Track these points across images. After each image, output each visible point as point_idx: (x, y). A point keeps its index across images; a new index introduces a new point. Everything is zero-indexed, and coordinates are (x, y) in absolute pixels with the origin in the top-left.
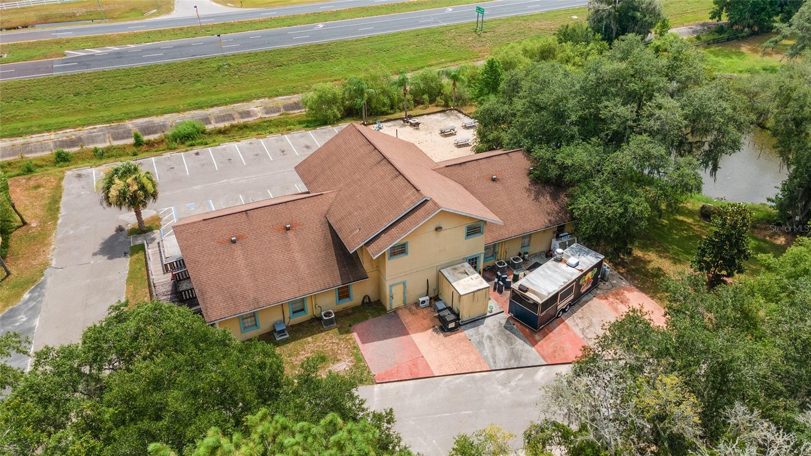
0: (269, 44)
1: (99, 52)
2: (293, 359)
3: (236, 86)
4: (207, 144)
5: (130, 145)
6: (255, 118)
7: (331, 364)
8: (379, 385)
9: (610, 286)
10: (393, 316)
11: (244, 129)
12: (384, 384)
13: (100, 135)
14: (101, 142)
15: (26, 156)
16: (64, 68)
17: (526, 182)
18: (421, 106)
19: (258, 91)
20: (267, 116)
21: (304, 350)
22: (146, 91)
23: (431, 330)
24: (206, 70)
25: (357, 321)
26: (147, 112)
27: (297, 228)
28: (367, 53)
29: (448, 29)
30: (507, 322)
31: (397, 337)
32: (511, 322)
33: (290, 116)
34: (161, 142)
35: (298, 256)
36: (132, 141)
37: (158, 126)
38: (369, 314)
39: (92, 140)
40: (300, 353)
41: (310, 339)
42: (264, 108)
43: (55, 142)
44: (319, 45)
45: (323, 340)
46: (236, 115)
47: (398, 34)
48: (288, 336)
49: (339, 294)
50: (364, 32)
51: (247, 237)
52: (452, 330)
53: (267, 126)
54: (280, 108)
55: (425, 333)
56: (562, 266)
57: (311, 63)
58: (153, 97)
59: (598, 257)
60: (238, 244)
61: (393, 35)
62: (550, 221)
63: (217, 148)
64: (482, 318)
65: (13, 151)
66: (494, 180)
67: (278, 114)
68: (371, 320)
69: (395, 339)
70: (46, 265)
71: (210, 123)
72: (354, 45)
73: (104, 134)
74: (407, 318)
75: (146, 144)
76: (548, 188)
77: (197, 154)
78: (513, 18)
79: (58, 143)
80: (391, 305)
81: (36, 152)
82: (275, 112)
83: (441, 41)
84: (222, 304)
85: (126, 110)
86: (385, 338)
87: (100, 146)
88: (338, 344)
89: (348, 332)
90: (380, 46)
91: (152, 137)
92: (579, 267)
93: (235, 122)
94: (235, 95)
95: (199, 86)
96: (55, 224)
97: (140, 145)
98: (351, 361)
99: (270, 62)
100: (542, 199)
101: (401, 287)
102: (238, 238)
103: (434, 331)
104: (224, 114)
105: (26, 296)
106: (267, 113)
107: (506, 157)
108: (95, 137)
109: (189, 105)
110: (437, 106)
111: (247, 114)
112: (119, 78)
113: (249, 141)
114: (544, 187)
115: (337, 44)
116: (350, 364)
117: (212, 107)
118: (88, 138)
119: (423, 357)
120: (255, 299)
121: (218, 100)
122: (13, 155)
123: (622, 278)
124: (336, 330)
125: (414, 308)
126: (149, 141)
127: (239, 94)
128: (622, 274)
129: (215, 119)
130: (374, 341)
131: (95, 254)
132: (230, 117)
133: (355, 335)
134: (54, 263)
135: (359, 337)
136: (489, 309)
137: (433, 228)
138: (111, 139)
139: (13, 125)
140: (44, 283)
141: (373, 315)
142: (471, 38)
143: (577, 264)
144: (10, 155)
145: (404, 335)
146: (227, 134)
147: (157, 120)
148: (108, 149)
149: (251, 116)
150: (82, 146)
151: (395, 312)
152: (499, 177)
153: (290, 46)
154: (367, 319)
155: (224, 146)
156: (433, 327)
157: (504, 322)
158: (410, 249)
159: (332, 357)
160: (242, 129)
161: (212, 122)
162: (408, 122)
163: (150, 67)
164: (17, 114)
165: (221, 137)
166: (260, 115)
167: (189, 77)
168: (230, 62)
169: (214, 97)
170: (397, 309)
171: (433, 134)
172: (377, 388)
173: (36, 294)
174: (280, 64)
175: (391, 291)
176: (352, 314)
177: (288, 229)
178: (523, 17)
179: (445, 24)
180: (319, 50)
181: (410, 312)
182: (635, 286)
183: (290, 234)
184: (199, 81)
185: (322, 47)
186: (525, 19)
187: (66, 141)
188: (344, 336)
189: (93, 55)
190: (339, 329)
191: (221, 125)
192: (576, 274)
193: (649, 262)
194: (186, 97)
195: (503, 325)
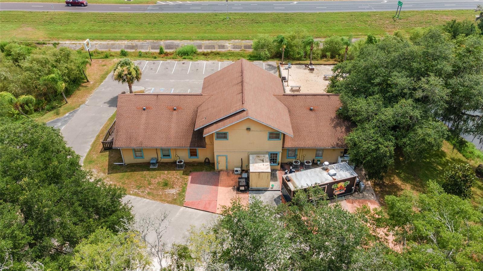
0: (259, 10)
1: (172, 3)
2: (152, 179)
3: (228, 30)
4: (192, 59)
5: (157, 53)
6: (226, 50)
7: (168, 189)
8: (185, 207)
9: (361, 196)
10: (216, 173)
11: (217, 55)
12: (187, 208)
13: (146, 45)
14: (145, 49)
15: (112, 50)
16: (152, 10)
17: (333, 115)
18: (325, 59)
19: (237, 35)
20: (233, 50)
21: (160, 177)
22: (181, 26)
23: (232, 188)
24: (216, 20)
25: (196, 170)
26: (176, 38)
27: (180, 110)
28: (313, 23)
29: (375, 14)
30: (279, 197)
31: (210, 185)
32: (281, 198)
33: (245, 52)
34: (171, 54)
35: (173, 125)
36: (158, 51)
37: (175, 45)
38: (205, 169)
39: (142, 47)
40: (157, 178)
41: (166, 172)
42: (233, 45)
43: (126, 45)
44: (286, 14)
45: (172, 175)
46: (217, 47)
47: (338, 13)
48: (157, 167)
49: (191, 152)
50: (318, 9)
51: (152, 109)
52: (242, 191)
53: (230, 56)
54: (242, 47)
55: (227, 188)
56: (325, 173)
57: (276, 24)
58: (183, 30)
59: (352, 175)
60: (146, 111)
61: (336, 13)
62: (337, 144)
63: (195, 62)
64: (264, 190)
65: (107, 47)
66: (311, 110)
67: (240, 50)
68: (204, 172)
69: (209, 186)
70: (83, 102)
71: (201, 48)
72: (307, 16)
73: (148, 45)
74: (223, 177)
75: (165, 54)
76: (346, 123)
77: (183, 63)
78: (427, 12)
79: (126, 46)
80: (218, 167)
81: (116, 49)
82: (238, 49)
83: (365, 22)
84: (124, 140)
85: (167, 35)
86: (204, 184)
87: (143, 51)
88: (179, 179)
89: (187, 175)
90: (323, 19)
91: (168, 51)
92: (334, 177)
93: (213, 50)
94: (225, 35)
95: (209, 27)
96: (99, 85)
97: (162, 53)
98: (179, 191)
99: (253, 20)
100: (338, 129)
101: (224, 158)
102: (147, 108)
103: (233, 188)
104: (210, 45)
105: (67, 115)
106: (233, 48)
107: (327, 97)
108: (144, 46)
109: (198, 37)
110: (335, 61)
111: (223, 47)
112: (172, 18)
113: (213, 61)
114: (344, 121)
115: (297, 14)
116: (178, 192)
117: (209, 40)
118: (140, 46)
119: (216, 200)
120: (141, 142)
121: (214, 37)
122: (106, 48)
123: (374, 194)
124: (182, 172)
125: (231, 173)
126: (166, 52)
127: (227, 35)
128: (375, 191)
129: (205, 47)
130: (197, 184)
131: (105, 103)
132: (213, 47)
133: (190, 178)
134: (87, 102)
135: (191, 179)
136: (271, 186)
137: (245, 128)
138: (150, 48)
139: (116, 35)
140: (77, 110)
141: (206, 170)
142: (388, 22)
143: (335, 175)
144: (105, 48)
145: (215, 186)
146: (207, 56)
147: (176, 42)
148: (146, 53)
149: (224, 48)
150: (136, 50)
151: (219, 172)
152: (315, 109)
153: (269, 12)
154: (202, 171)
155: (199, 62)
156: (234, 186)
157: (276, 196)
158: (230, 136)
159: (171, 185)
160: (216, 55)
161: (203, 48)
162: (308, 67)
163: (189, 14)
164: (120, 29)
165: (202, 57)
166: (230, 49)
167: (206, 22)
168: (231, 17)
169: (213, 35)
170: (221, 170)
171: (320, 77)
172: (182, 208)
173: (71, 115)
174: (258, 22)
175: (217, 159)
176: (197, 166)
177: (175, 110)
178: (436, 11)
179: (375, 11)
180: (285, 17)
181: (227, 174)
182: (379, 202)
183: (175, 112)
184: (209, 25)
185: (287, 15)
186: (437, 13)
187: (130, 46)
188: (184, 176)
189: (168, 5)
190: (184, 171)
191: (206, 51)
192: (330, 180)
193: (402, 190)
194: (199, 33)
195: (275, 198)
